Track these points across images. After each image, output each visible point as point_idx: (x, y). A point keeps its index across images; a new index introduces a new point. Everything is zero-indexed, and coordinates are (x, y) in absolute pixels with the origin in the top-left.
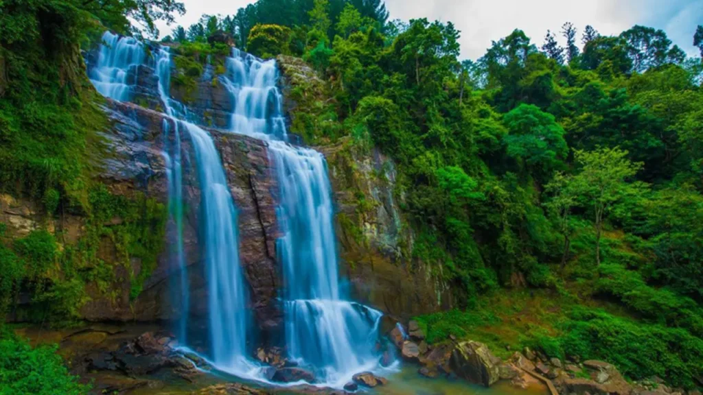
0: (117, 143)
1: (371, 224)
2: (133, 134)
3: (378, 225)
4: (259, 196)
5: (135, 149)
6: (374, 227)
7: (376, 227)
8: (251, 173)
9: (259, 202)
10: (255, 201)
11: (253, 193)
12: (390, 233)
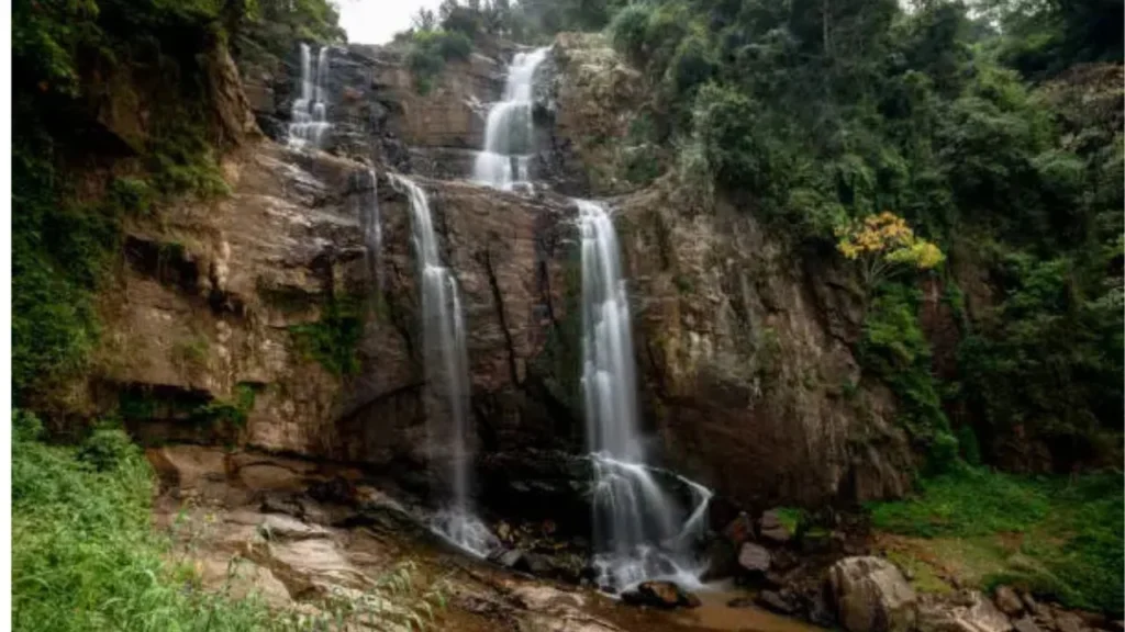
0: (290, 212)
1: (701, 333)
2: (312, 197)
3: (716, 339)
4: (503, 285)
5: (313, 219)
6: (706, 340)
7: (711, 339)
8: (491, 249)
9: (502, 295)
10: (497, 293)
11: (493, 281)
12: (741, 352)
